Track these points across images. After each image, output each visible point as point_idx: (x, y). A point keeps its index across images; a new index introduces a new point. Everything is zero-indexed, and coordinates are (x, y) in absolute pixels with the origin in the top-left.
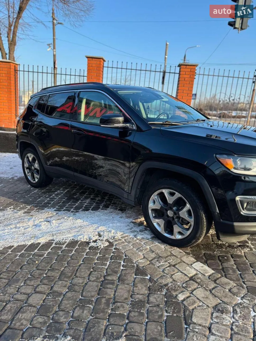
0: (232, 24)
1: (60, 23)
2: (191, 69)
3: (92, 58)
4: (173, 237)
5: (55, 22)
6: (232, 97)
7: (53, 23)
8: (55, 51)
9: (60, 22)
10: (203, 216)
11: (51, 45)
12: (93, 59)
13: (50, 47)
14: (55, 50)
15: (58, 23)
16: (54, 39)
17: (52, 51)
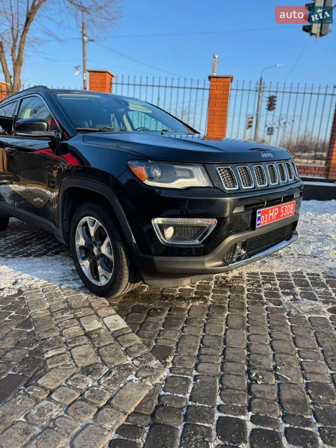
0: (307, 29)
1: (92, 40)
2: (224, 82)
3: (95, 72)
4: (98, 284)
5: (85, 38)
6: (282, 119)
7: (83, 40)
8: (86, 76)
9: (92, 38)
10: (121, 249)
11: (79, 68)
12: (97, 74)
13: (78, 70)
14: (85, 74)
15: (90, 40)
16: (84, 61)
17: (82, 76)
